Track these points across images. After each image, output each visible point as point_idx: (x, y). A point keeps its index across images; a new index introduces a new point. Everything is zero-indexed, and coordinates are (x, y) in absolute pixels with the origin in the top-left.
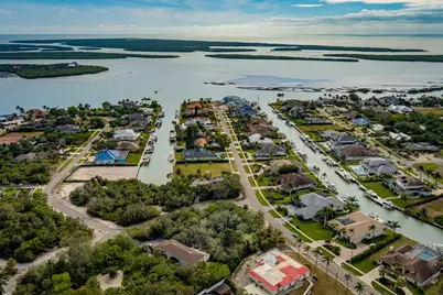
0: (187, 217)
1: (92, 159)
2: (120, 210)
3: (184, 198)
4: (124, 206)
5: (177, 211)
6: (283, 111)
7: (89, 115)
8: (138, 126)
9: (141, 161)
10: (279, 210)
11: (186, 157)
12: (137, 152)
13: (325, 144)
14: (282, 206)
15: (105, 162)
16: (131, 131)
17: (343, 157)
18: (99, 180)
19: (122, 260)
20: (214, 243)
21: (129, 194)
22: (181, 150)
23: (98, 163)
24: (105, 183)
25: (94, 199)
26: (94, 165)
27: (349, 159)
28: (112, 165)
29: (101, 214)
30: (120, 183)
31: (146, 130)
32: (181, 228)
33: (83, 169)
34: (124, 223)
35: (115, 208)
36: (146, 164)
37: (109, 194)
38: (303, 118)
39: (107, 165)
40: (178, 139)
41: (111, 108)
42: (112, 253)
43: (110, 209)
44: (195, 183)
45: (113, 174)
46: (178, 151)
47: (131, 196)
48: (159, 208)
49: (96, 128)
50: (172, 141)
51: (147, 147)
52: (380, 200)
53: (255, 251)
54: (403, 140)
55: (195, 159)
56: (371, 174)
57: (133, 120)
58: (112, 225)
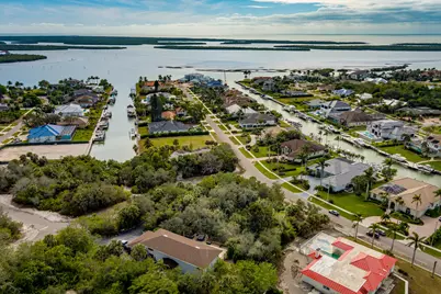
0: (174, 197)
1: (23, 138)
2: (66, 193)
3: (163, 172)
4: (73, 188)
5: (158, 189)
6: (255, 87)
7: (21, 94)
8: (86, 101)
9: (94, 137)
10: (295, 182)
11: (154, 129)
12: (87, 128)
13: (315, 113)
14: (299, 178)
15: (43, 139)
16: (78, 106)
17: (344, 123)
18: (34, 159)
19: (73, 271)
20: (228, 229)
21: (79, 172)
22: (145, 125)
23: (32, 141)
24: (42, 163)
25: (24, 181)
26: (26, 144)
27: (352, 124)
28: (52, 144)
29: (35, 200)
30: (64, 161)
31: (97, 107)
32: (169, 211)
33: (10, 149)
34: (73, 211)
35: (58, 191)
36: (101, 141)
37: (49, 174)
38: (279, 91)
39: (45, 143)
40: (140, 114)
41: (50, 87)
42: (54, 260)
43: (50, 193)
44: (174, 156)
45: (54, 153)
46: (141, 125)
47: (83, 174)
48: (127, 190)
49: (31, 106)
50: (131, 117)
51: (100, 123)
52: (411, 164)
53: (292, 238)
54: (399, 106)
55: (166, 132)
56: (386, 139)
57: (79, 96)
58: (53, 217)
